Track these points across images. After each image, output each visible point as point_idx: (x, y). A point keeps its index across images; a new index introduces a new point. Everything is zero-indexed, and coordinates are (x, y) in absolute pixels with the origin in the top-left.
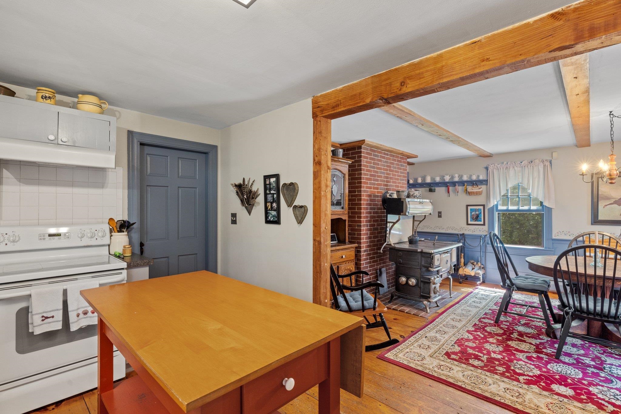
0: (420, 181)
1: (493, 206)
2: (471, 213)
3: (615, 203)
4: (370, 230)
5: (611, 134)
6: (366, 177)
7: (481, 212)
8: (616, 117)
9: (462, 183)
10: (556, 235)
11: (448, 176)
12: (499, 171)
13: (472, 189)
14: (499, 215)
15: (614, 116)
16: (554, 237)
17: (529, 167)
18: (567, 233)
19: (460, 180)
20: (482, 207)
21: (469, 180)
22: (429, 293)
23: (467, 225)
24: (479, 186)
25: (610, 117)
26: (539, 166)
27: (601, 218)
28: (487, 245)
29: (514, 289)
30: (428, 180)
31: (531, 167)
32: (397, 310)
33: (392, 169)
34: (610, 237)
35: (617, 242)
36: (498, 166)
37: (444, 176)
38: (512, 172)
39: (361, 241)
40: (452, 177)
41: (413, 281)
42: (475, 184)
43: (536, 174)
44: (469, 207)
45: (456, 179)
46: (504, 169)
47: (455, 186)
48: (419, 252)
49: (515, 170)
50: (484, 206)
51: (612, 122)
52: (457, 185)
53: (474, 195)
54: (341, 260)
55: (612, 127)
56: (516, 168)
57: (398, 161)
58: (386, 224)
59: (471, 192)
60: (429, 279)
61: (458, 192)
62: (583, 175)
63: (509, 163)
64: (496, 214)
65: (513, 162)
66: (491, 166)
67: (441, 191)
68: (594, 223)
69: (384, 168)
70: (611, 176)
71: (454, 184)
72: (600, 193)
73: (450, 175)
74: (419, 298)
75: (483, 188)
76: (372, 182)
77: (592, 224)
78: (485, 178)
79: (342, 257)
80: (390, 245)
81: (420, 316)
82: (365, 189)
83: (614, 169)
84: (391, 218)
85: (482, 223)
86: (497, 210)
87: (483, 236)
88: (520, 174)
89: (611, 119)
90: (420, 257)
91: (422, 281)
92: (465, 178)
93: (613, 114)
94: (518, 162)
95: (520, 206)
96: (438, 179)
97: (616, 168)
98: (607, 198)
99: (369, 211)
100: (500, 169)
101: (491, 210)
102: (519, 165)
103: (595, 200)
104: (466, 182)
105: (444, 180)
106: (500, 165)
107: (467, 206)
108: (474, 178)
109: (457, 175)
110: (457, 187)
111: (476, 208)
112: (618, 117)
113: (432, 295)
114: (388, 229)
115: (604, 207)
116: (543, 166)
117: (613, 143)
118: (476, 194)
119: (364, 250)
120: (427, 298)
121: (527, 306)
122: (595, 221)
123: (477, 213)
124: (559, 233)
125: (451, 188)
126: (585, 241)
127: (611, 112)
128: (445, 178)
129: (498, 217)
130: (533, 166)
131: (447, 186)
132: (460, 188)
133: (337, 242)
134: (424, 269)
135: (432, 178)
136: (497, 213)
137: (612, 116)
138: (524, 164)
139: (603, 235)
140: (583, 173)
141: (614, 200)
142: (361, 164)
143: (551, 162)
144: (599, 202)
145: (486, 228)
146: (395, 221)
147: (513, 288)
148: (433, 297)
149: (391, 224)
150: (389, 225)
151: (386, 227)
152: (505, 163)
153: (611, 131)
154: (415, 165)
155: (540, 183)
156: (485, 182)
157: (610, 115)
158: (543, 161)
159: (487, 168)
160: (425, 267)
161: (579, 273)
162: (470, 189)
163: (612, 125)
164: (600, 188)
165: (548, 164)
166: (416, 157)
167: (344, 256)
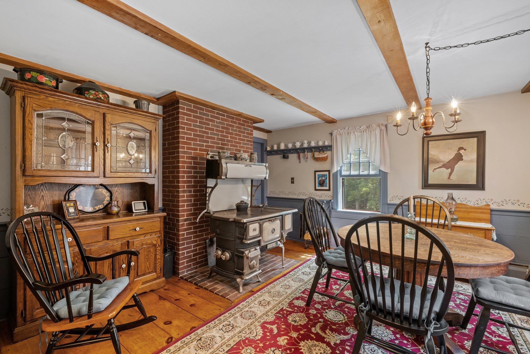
0: (275, 148)
1: (337, 171)
2: (318, 178)
3: (444, 166)
4: (195, 196)
5: (427, 72)
6: (187, 136)
7: (327, 177)
8: (432, 49)
9: (310, 149)
10: (391, 199)
11: (299, 142)
12: (341, 136)
13: (319, 155)
14: (344, 180)
15: (430, 49)
16: (389, 202)
17: (367, 131)
18: (401, 197)
19: (309, 147)
20: (327, 173)
21: (316, 146)
22: (243, 269)
23: (315, 190)
24: (325, 152)
25: (426, 50)
26: (376, 131)
27: (430, 182)
28: (332, 210)
29: (324, 266)
30: (282, 147)
31: (369, 131)
32: (208, 290)
33: (230, 131)
34: (434, 202)
35: (441, 207)
36: (341, 131)
37: (295, 143)
38: (352, 137)
39: (180, 209)
40: (302, 144)
41: (227, 255)
42: (322, 150)
43: (373, 139)
44: (316, 173)
45: (306, 145)
46: (346, 134)
47: (304, 153)
48: (231, 221)
49: (355, 135)
50: (329, 171)
51: (428, 57)
52: (306, 152)
53: (321, 161)
54: (134, 233)
55: (428, 63)
56: (356, 133)
57: (239, 124)
58: (206, 190)
59: (317, 158)
60: (243, 253)
61: (307, 158)
62: (397, 126)
63: (350, 128)
64: (340, 180)
65: (354, 127)
66: (335, 131)
67: (293, 157)
68: (424, 187)
69: (217, 129)
70: (426, 125)
71: (303, 150)
72: (430, 157)
73: (300, 142)
74: (233, 274)
75: (328, 153)
76: (198, 142)
77: (422, 188)
78: (330, 144)
79: (135, 230)
80: (209, 213)
81: (227, 299)
82: (186, 150)
83: (430, 115)
84: (211, 182)
85: (327, 188)
86: (341, 176)
87: (325, 201)
88: (360, 139)
89: (427, 52)
90: (234, 227)
91: (236, 255)
92: (313, 144)
93: (429, 47)
94: (358, 127)
95: (361, 171)
96: (290, 146)
97: (432, 115)
98: (437, 162)
99: (193, 175)
100: (343, 134)
101: (336, 175)
102: (359, 130)
103: (426, 163)
104: (314, 148)
105: (295, 146)
106: (342, 130)
107: (315, 171)
108: (321, 144)
109: (306, 142)
110: (306, 153)
111: (322, 174)
112: (434, 50)
113: (246, 271)
114: (208, 195)
115: (433, 171)
116: (379, 130)
117: (429, 83)
118: (322, 160)
119: (185, 219)
120: (241, 274)
121: (346, 282)
122: (426, 185)
123: (323, 178)
124: (394, 198)
125: (301, 155)
126: (416, 206)
127: (427, 44)
128: (296, 144)
129: (343, 182)
130: (370, 131)
131: (298, 153)
132: (310, 155)
133: (147, 210)
134: (238, 241)
135: (286, 146)
136: (341, 178)
137: (428, 49)
138: (363, 129)
139: (428, 199)
140: (397, 123)
141: (442, 163)
142: (179, 121)
143: (386, 126)
144: (429, 166)
145: (330, 193)
146: (213, 186)
147: (324, 264)
148: (247, 273)
149: (210, 189)
150: (209, 190)
151: (206, 193)
152: (347, 128)
153: (427, 68)
154: (273, 132)
155: (377, 148)
156: (329, 148)
157: (426, 47)
158: (379, 126)
159: (331, 134)
160: (239, 238)
161: (382, 252)
162: (317, 155)
163: (429, 60)
164: (430, 152)
165: (384, 128)
166: (262, 121)
167: (138, 229)
